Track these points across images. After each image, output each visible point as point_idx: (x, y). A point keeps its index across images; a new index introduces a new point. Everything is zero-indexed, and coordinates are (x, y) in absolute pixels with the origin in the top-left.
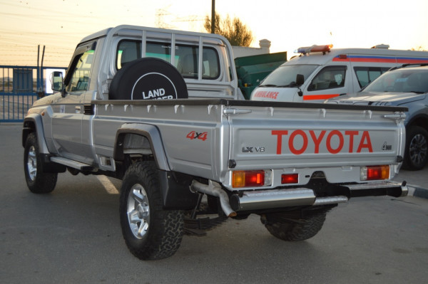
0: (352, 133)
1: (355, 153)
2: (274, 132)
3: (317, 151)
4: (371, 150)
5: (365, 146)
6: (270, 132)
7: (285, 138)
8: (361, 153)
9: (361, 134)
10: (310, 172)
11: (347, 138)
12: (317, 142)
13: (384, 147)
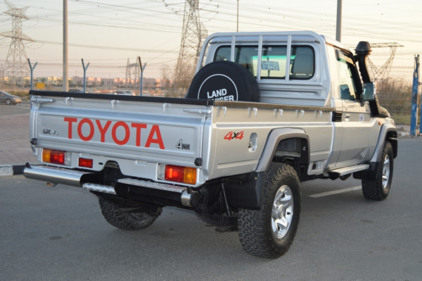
0: (139, 126)
1: (142, 147)
2: (66, 119)
3: (103, 140)
4: (162, 147)
5: (155, 141)
6: (63, 119)
7: (75, 125)
8: (150, 148)
9: (149, 128)
10: (104, 161)
11: (133, 131)
12: (103, 131)
13: (179, 145)
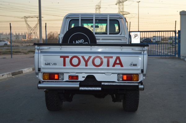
0: (108, 58)
1: (111, 67)
2: (61, 57)
4: (122, 66)
5: (118, 64)
8: (115, 67)
9: (114, 58)
13: (131, 65)
